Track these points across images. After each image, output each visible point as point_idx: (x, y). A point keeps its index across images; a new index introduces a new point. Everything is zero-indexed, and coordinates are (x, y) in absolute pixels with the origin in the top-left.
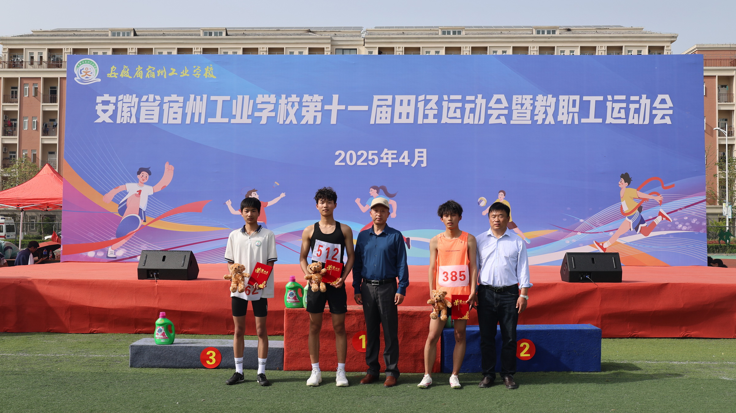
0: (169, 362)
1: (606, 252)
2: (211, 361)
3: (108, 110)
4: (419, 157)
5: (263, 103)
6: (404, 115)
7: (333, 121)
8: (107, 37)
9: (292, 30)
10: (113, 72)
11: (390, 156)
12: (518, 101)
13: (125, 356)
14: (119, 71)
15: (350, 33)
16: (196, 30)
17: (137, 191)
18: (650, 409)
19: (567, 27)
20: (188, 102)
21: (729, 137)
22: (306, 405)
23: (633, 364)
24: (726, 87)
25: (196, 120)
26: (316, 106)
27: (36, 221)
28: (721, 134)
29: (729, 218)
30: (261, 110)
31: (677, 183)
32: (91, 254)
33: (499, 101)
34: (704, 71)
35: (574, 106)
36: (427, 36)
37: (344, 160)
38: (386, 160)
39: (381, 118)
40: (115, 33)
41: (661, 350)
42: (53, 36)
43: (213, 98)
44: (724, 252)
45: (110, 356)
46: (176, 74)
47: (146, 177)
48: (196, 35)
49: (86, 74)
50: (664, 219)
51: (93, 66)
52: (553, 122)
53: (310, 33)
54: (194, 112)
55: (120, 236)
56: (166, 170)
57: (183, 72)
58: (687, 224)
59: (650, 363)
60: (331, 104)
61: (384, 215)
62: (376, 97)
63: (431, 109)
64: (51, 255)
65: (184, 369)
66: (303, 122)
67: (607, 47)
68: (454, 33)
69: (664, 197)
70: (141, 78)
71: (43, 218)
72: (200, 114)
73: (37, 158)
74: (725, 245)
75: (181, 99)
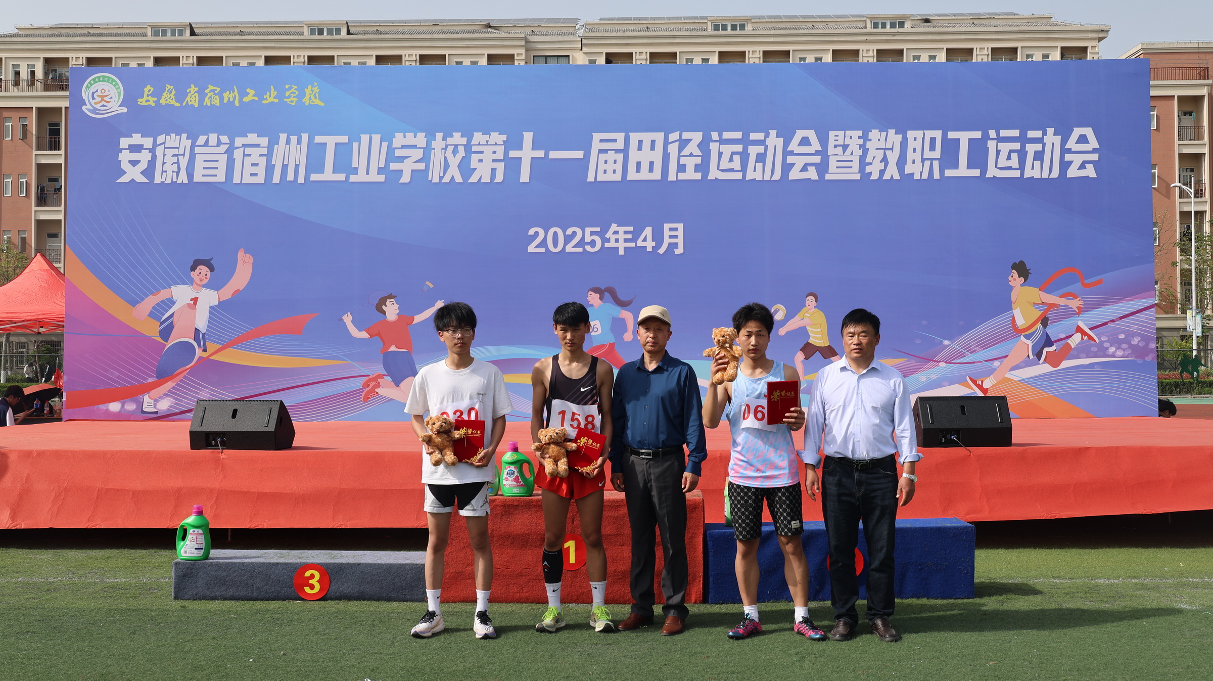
0: (240, 590)
1: (987, 395)
2: (312, 587)
3: (139, 161)
4: (671, 237)
5: (404, 147)
6: (645, 167)
7: (525, 177)
8: (145, 38)
9: (460, 24)
10: (148, 96)
11: (621, 236)
12: (838, 140)
13: (167, 580)
14: (157, 94)
15: (558, 29)
16: (296, 25)
17: (191, 300)
18: (1055, 661)
19: (924, 15)
20: (276, 147)
21: (1197, 200)
22: (471, 661)
23: (1028, 585)
24: (1192, 115)
25: (290, 177)
26: (494, 152)
27: (28, 352)
28: (1183, 194)
29: (1198, 335)
30: (401, 159)
31: (1107, 277)
32: (115, 407)
33: (805, 142)
34: (1151, 89)
35: (932, 148)
36: (688, 33)
37: (543, 243)
38: (615, 242)
39: (605, 172)
40: (159, 30)
41: (1078, 561)
42: (52, 35)
43: (318, 139)
44: (1189, 392)
45: (141, 581)
46: (256, 99)
47: (206, 275)
48: (296, 33)
49: (103, 100)
50: (1085, 338)
51: (114, 86)
52: (897, 176)
53: (489, 30)
54: (286, 163)
55: (163, 376)
56: (240, 263)
57: (267, 96)
58: (1124, 346)
59: (1058, 582)
60: (520, 147)
61: (660, 336)
62: (597, 137)
63: (691, 155)
64: (47, 409)
65: (266, 602)
66: (474, 179)
67: (992, 49)
68: (734, 27)
69: (1084, 301)
70: (196, 105)
71: (38, 346)
72: (297, 166)
73: (28, 244)
74: (1190, 380)
75: (264, 141)
